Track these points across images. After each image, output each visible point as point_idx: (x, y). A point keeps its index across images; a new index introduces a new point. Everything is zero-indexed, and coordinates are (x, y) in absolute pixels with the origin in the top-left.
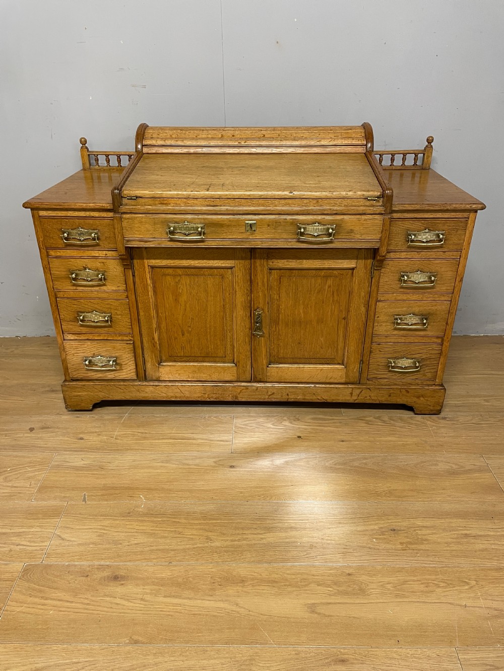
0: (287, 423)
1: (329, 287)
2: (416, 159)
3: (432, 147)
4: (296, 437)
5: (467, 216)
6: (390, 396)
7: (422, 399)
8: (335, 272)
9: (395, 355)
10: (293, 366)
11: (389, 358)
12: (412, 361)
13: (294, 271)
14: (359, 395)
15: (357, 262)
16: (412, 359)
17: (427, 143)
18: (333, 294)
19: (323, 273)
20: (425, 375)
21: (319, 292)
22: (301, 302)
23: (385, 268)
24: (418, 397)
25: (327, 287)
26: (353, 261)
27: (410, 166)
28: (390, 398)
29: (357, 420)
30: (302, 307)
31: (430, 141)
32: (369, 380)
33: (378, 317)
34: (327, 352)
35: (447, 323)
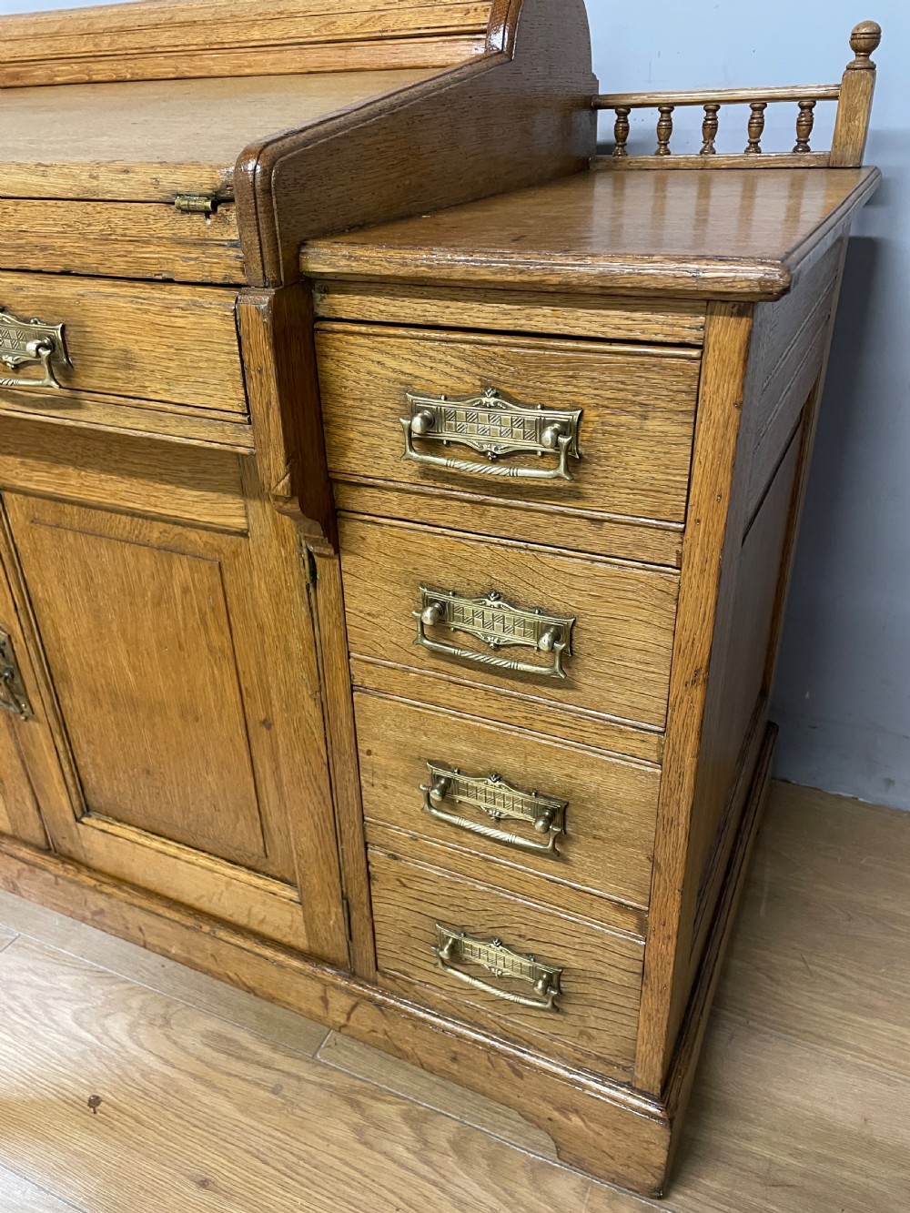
0: (118, 1026)
1: (185, 591)
2: (805, 126)
3: (872, 68)
4: (88, 1095)
5: (690, 336)
6: (454, 1059)
7: (576, 1120)
8: (193, 535)
9: (461, 919)
10: (147, 842)
11: (440, 922)
12: (526, 963)
13: (68, 508)
14: (349, 1015)
15: (246, 507)
16: (528, 955)
17: (852, 56)
18: (204, 622)
19: (155, 532)
20: (590, 1037)
21: (157, 603)
22: (114, 627)
23: (352, 553)
24: (563, 1109)
25: (177, 591)
26: (229, 499)
27: (780, 158)
28: (455, 1067)
29: (336, 1101)
30: (122, 647)
31: (866, 42)
32: (384, 974)
33: (369, 753)
34: (235, 828)
35: (653, 860)
